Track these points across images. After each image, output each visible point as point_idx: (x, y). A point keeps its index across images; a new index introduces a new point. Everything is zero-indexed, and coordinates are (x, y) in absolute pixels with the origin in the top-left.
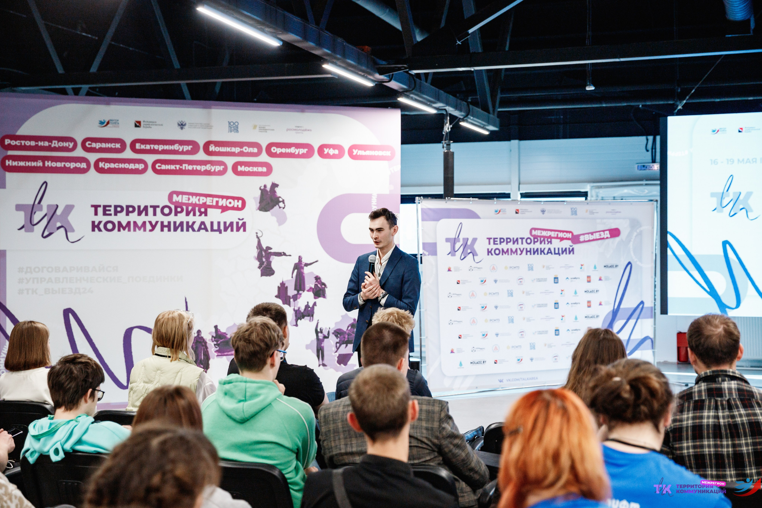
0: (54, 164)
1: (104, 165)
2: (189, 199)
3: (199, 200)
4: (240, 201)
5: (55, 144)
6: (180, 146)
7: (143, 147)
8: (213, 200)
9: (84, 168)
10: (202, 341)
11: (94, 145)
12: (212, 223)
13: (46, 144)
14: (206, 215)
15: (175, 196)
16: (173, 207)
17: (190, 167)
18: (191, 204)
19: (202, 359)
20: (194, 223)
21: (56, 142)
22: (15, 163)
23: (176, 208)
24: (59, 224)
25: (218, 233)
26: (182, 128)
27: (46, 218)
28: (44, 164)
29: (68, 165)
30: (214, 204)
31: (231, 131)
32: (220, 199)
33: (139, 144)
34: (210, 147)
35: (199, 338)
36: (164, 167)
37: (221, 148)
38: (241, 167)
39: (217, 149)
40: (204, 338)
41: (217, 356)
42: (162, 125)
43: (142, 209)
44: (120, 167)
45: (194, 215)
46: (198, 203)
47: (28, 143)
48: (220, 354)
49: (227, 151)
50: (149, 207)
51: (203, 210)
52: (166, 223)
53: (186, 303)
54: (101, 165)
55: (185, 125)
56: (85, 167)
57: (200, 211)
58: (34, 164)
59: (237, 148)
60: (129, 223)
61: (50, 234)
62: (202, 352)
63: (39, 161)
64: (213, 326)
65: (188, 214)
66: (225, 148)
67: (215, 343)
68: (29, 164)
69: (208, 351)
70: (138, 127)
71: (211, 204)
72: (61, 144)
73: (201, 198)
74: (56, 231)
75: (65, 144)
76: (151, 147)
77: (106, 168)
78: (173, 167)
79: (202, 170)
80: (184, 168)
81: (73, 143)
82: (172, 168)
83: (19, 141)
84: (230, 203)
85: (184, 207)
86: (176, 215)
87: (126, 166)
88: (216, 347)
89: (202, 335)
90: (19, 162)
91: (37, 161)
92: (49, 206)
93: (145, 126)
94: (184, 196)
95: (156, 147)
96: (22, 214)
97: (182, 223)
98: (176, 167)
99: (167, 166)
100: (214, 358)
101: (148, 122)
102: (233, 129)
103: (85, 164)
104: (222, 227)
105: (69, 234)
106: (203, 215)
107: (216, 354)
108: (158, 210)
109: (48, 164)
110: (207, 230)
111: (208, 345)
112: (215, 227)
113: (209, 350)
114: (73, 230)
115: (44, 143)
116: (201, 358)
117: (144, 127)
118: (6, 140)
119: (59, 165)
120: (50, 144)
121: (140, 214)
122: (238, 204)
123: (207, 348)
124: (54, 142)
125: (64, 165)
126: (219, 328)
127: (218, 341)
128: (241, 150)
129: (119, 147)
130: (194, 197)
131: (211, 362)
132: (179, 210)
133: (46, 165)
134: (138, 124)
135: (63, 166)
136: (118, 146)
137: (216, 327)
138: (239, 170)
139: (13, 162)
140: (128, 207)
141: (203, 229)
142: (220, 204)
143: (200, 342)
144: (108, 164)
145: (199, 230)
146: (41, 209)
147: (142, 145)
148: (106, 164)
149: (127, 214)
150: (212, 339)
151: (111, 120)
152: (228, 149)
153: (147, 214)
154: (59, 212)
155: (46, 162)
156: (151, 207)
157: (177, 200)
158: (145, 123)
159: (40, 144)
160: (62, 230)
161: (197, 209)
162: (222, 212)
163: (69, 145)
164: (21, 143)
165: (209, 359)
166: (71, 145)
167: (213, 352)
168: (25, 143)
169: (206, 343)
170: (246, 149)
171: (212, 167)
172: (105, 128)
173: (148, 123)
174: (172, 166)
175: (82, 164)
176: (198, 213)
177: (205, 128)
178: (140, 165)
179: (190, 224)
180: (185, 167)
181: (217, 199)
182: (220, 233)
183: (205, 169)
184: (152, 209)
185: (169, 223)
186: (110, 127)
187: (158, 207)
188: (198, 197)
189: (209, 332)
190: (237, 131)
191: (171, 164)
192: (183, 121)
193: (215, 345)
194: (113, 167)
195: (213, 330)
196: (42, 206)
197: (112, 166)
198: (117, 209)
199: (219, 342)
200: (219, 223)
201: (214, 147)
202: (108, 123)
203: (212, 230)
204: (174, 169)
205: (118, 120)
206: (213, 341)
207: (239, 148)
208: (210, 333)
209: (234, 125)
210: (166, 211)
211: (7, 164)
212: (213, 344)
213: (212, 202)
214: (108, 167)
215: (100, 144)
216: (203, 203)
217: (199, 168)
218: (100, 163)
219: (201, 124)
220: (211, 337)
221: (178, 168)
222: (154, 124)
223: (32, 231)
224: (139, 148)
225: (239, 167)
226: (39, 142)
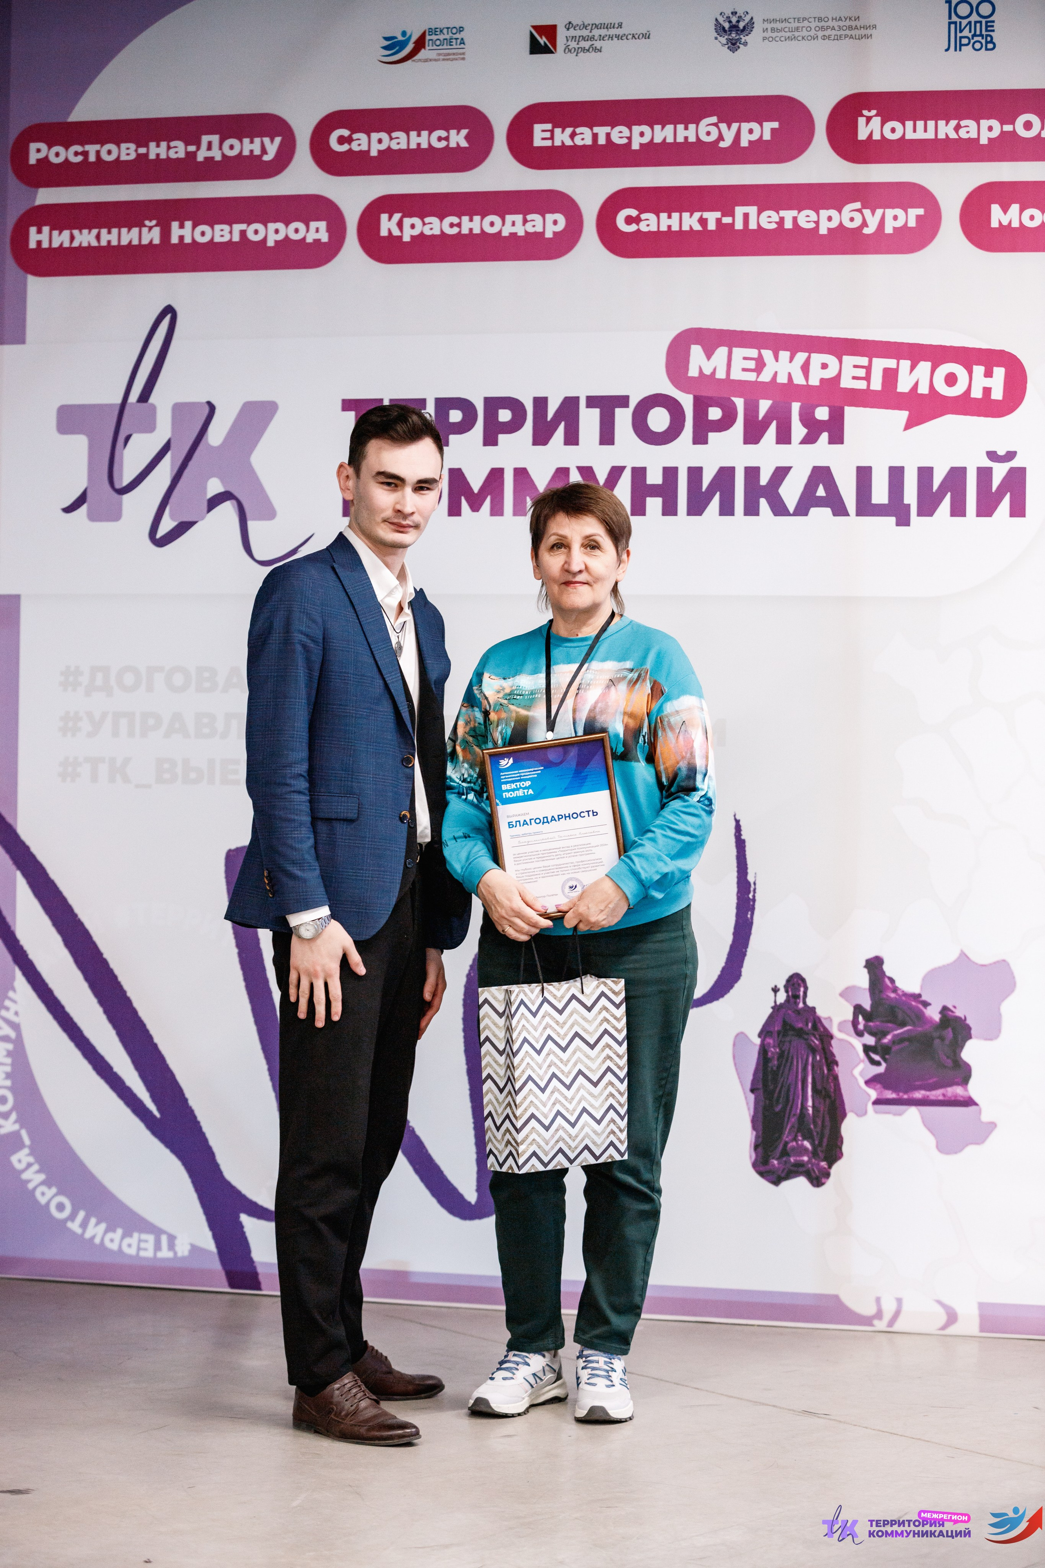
0: (204, 234)
1: (400, 225)
2: (760, 365)
3: (805, 368)
4: (999, 373)
5: (209, 148)
6: (723, 126)
7: (562, 137)
8: (868, 369)
9: (317, 241)
10: (810, 1025)
11: (360, 143)
12: (864, 475)
13: (179, 150)
14: (837, 438)
15: (696, 352)
16: (687, 401)
17: (768, 220)
18: (771, 388)
19: (810, 1110)
20: (781, 473)
21: (215, 139)
22: (61, 239)
23: (701, 406)
24: (215, 487)
25: (893, 520)
26: (733, 45)
27: (168, 458)
28: (166, 234)
29: (256, 232)
30: (876, 384)
31: (959, 46)
32: (905, 364)
33: (549, 126)
34: (862, 121)
35: (798, 1012)
36: (650, 223)
37: (909, 124)
38: (1005, 210)
39: (894, 131)
40: (820, 1012)
41: (877, 1102)
42: (646, 36)
43: (552, 411)
44: (465, 231)
45: (784, 437)
46: (799, 379)
47: (110, 152)
48: (890, 1095)
49: (942, 136)
50: (583, 403)
51: (822, 413)
52: (654, 478)
53: (740, 845)
54: (387, 225)
55: (749, 28)
56: (324, 237)
57: (808, 419)
58: (129, 236)
59: (985, 123)
60: (496, 475)
61: (182, 528)
62: (810, 1080)
63: (147, 223)
64: (864, 963)
65: (753, 435)
66: (931, 124)
67: (870, 1040)
68: (110, 237)
69: (836, 1078)
70: (545, 50)
71: (862, 385)
72: (235, 147)
73: (817, 359)
74: (203, 518)
75: (250, 147)
76: (595, 136)
77: (406, 238)
78: (690, 221)
79: (823, 231)
80: (739, 225)
81: (278, 140)
82: (686, 228)
83: (79, 148)
84: (951, 379)
85: (739, 403)
86: (700, 439)
87: (491, 224)
88: (878, 1064)
89: (810, 1002)
90: (76, 232)
91: (141, 225)
92: (180, 410)
93: (573, 44)
94: (739, 353)
95: (619, 134)
96: (79, 443)
97: (725, 475)
98: (703, 222)
99: (664, 216)
100: (862, 1113)
101: (585, 27)
102: (966, 33)
103: (322, 225)
104: (911, 496)
105: (251, 525)
106: (825, 436)
107: (873, 1094)
108: (623, 418)
109: (181, 232)
110: (840, 510)
111: (836, 1048)
112: (880, 494)
113: (840, 1071)
114: (270, 513)
115: (169, 148)
116: (804, 1107)
117: (568, 50)
118: (33, 146)
119: (222, 233)
120: (192, 148)
121: (541, 437)
122: (988, 382)
123: (831, 1061)
124: (205, 139)
125: (243, 233)
126: (889, 969)
127: (884, 1034)
128: (1008, 128)
129: (464, 144)
130: (784, 355)
131: (850, 1127)
132: (715, 413)
133: (175, 240)
134: (543, 40)
135: (236, 238)
136: (458, 138)
137: (874, 965)
138: (994, 224)
139: (55, 233)
140: (493, 404)
141: (821, 503)
142: (904, 385)
143: (800, 1033)
144: (416, 221)
145: (802, 509)
146: (150, 427)
147: (558, 131)
148: (407, 222)
149: (490, 440)
150: (855, 1023)
151: (433, 31)
152: (946, 129)
153: (572, 439)
154: (216, 435)
155: (175, 225)
156: (592, 401)
157: (707, 371)
158: (572, 32)
159: (156, 150)
160: (228, 509)
161: (796, 407)
162: (909, 426)
163: (264, 151)
164: (85, 154)
165: (844, 1115)
166: (272, 148)
167: (861, 1082)
168: (98, 152)
169: (827, 1037)
170: (1028, 126)
171: (867, 212)
172: (410, 62)
173: (585, 33)
174: (686, 215)
175: (313, 225)
176: (798, 431)
177: (839, 38)
178: (550, 217)
179: (764, 480)
180: (746, 216)
181: (891, 363)
182: (903, 520)
183: (834, 224)
184: (596, 412)
185: (670, 473)
186: (426, 61)
187: (623, 401)
188: (801, 357)
189: (841, 988)
190: (990, 44)
191: (681, 211)
192: (740, 12)
193: (867, 1049)
194: (437, 232)
195: (863, 979)
196: (154, 408)
197: (434, 226)
198: (447, 416)
199: (885, 1041)
200: (896, 474)
201: (876, 121)
202: (420, 44)
203: (866, 507)
204: (697, 227)
205: (461, 29)
206: (859, 1034)
207: (995, 123)
208: (845, 994)
209: (974, 17)
210: (659, 419)
211: (32, 245)
212: (858, 1044)
213: (867, 378)
214: (416, 232)
215: (384, 136)
216: (822, 380)
217: (806, 219)
218: (384, 217)
219: (820, 19)
220: (850, 1017)
221: (712, 226)
222: (612, 32)
223: (115, 515)
224: (548, 143)
225: (996, 209)
226: (152, 145)
